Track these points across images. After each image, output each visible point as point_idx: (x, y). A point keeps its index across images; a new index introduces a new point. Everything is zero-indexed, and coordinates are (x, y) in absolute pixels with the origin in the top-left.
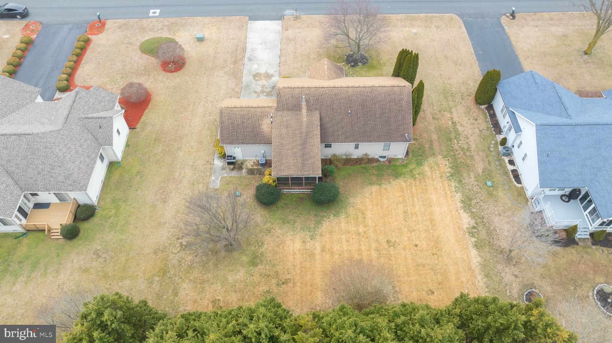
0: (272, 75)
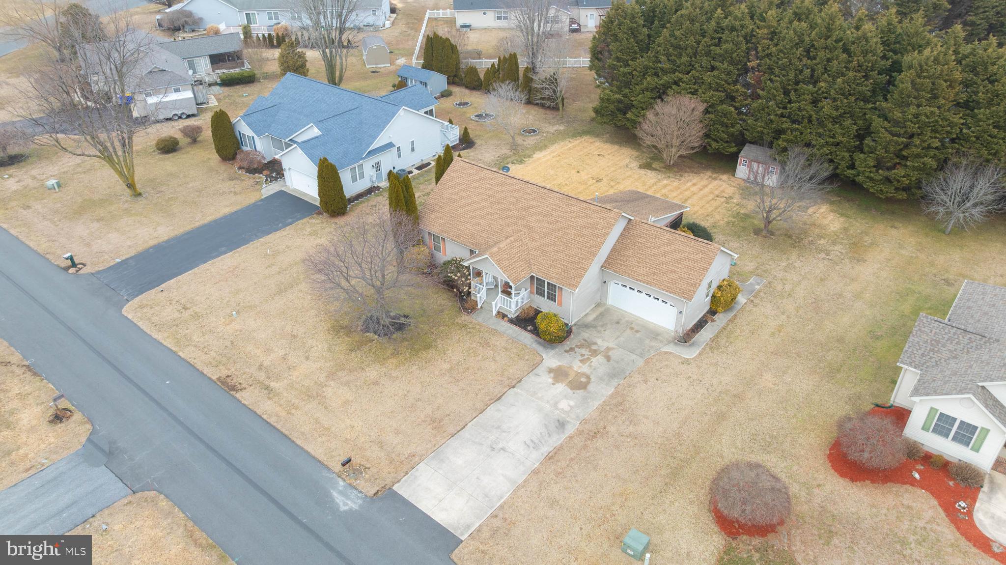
0: (550, 371)
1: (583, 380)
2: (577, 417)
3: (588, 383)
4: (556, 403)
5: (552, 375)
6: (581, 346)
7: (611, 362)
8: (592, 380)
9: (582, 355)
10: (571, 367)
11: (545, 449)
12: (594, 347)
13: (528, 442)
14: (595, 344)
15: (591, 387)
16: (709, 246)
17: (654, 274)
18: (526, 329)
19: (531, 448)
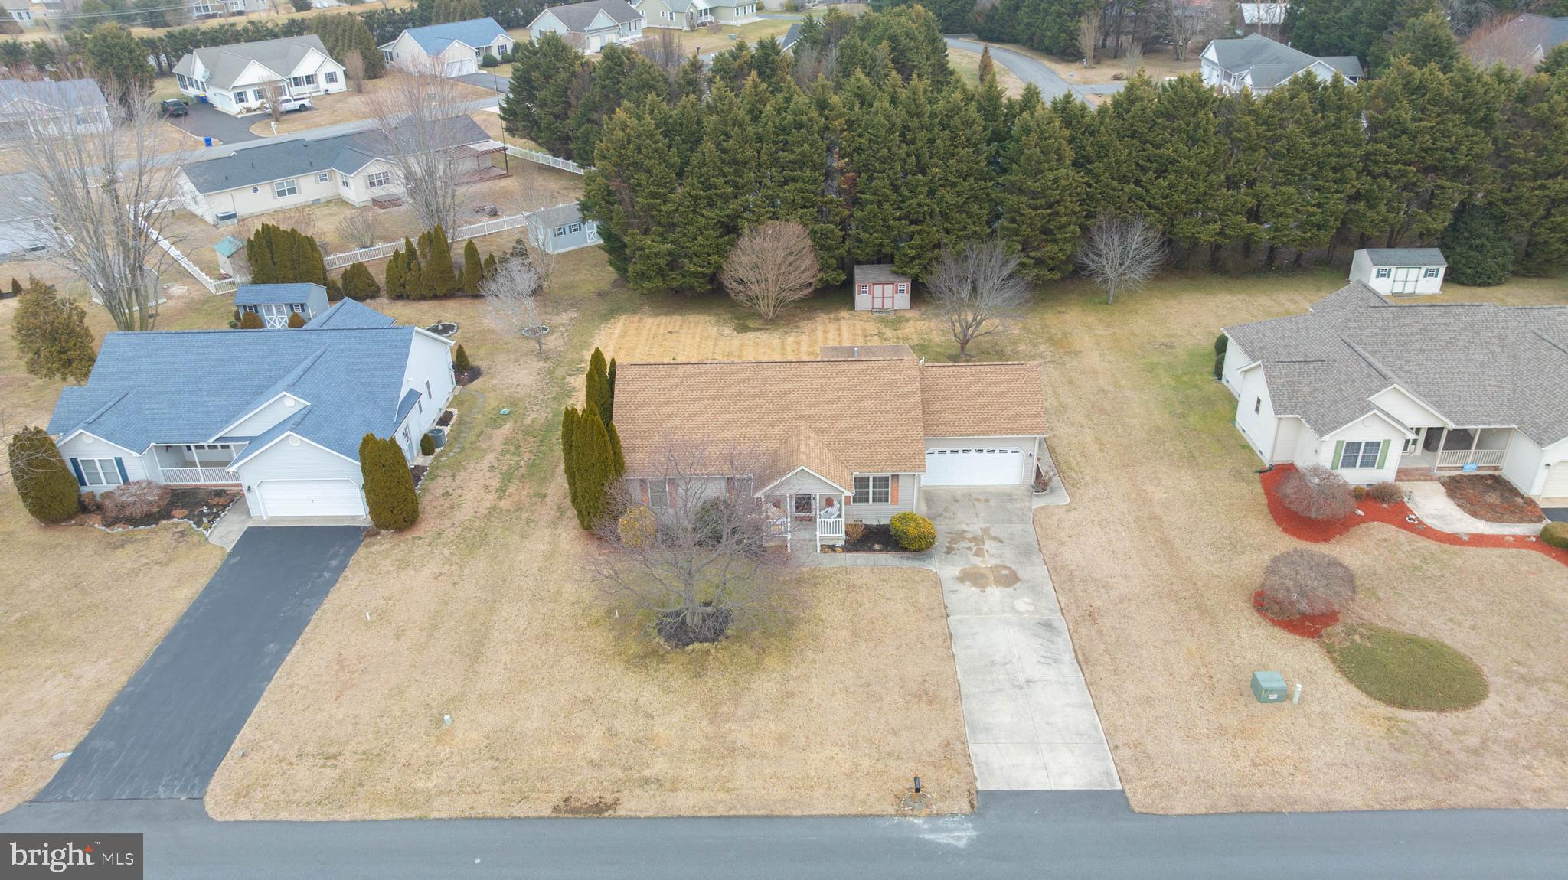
0: (960, 580)
1: (1004, 572)
2: (1051, 610)
3: (1014, 573)
4: (1013, 608)
5: (968, 583)
6: (954, 541)
7: (1006, 541)
8: (1014, 568)
9: (969, 549)
10: (975, 566)
11: (1068, 657)
12: (969, 536)
13: (1042, 660)
14: (965, 531)
15: (1021, 574)
16: (1024, 366)
17: (984, 420)
18: (875, 550)
19: (1054, 665)
